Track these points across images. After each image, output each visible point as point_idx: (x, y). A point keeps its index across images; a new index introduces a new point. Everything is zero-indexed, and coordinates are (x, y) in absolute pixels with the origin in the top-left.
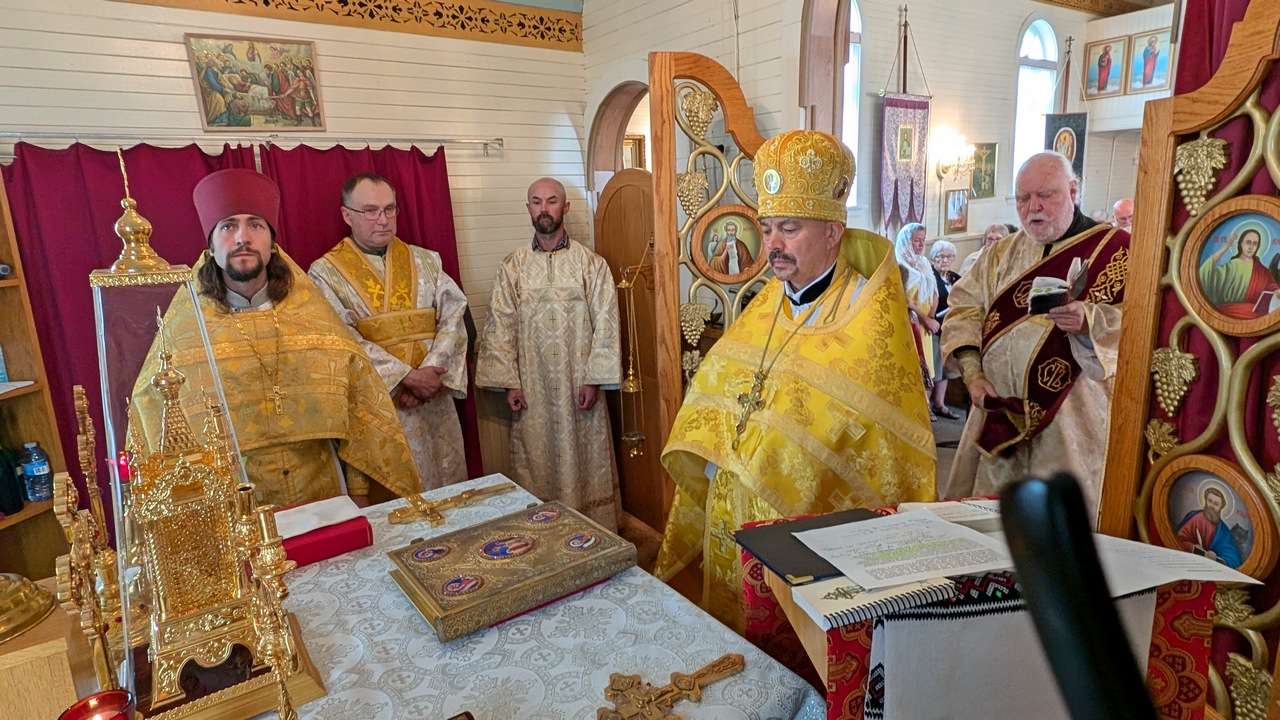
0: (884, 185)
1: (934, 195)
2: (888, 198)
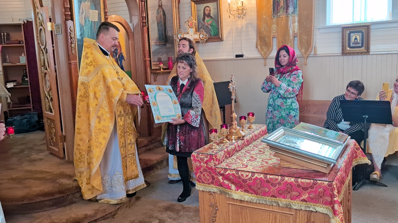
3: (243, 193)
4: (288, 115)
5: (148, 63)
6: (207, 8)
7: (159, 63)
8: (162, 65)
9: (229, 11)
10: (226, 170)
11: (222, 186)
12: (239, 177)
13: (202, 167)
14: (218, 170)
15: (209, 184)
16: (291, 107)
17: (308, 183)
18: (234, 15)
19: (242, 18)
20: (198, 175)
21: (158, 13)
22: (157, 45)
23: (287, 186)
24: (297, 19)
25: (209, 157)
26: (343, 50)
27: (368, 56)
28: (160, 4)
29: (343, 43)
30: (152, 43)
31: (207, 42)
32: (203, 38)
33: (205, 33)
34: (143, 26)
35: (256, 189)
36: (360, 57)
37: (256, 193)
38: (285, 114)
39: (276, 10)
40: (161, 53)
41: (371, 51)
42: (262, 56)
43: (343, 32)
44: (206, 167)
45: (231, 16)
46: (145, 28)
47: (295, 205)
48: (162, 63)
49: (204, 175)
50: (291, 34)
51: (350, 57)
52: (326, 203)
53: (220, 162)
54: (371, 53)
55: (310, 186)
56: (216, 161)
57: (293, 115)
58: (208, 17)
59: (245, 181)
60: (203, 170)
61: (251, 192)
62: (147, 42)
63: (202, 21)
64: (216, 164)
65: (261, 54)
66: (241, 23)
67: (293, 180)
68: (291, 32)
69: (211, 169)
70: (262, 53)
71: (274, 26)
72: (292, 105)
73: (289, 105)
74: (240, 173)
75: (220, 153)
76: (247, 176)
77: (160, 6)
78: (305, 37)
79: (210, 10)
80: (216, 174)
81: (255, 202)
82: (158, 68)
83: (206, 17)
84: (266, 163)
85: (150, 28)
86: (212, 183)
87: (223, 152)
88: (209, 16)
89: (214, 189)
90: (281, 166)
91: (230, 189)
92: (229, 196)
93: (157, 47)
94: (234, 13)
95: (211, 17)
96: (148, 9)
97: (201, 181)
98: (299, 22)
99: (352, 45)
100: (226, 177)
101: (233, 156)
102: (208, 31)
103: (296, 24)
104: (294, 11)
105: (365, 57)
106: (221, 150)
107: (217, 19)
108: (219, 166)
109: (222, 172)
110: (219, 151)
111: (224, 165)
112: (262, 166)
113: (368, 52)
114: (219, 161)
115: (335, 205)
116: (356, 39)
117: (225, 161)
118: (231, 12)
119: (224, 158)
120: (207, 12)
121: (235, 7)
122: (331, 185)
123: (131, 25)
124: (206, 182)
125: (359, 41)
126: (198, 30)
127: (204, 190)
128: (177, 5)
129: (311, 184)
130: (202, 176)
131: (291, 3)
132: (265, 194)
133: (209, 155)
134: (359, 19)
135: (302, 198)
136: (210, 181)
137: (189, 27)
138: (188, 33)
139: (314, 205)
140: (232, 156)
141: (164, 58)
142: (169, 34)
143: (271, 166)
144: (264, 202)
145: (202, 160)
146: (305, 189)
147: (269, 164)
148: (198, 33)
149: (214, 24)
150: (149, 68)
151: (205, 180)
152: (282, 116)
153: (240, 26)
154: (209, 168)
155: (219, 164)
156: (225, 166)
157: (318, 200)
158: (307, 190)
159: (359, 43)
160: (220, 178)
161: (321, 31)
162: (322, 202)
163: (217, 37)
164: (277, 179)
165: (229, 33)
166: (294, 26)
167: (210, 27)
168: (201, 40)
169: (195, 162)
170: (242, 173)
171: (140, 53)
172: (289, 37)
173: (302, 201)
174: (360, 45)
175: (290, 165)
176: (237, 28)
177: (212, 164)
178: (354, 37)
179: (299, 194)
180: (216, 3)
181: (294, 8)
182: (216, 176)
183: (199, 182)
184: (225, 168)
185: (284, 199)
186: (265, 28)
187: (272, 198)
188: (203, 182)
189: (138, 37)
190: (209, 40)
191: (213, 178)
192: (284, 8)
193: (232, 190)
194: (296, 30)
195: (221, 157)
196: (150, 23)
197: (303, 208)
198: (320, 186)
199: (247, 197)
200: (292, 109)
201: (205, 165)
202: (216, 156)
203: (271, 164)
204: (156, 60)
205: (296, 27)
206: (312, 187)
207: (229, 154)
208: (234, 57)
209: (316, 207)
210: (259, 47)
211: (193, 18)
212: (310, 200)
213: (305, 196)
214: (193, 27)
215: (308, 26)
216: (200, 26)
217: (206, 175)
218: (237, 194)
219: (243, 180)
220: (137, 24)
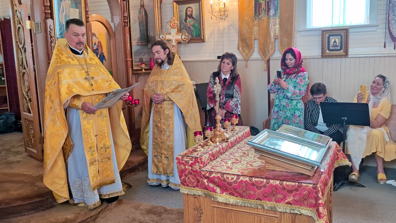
3: (228, 196)
4: (292, 115)
5: (129, 63)
6: (189, 9)
7: (140, 63)
8: (143, 66)
9: (211, 12)
10: (211, 173)
11: (207, 189)
12: (224, 180)
13: (186, 170)
14: (203, 173)
15: (194, 187)
16: (296, 107)
17: (292, 186)
18: (216, 16)
19: (224, 20)
20: (183, 178)
21: (140, 13)
22: (138, 45)
23: (272, 189)
24: (278, 22)
25: (194, 160)
26: (322, 52)
27: (347, 59)
28: (142, 4)
29: (322, 45)
30: (134, 43)
31: (189, 42)
32: (185, 39)
33: (187, 34)
34: (125, 26)
35: (241, 192)
36: (338, 60)
37: (242, 196)
38: (290, 114)
39: (258, 12)
40: (143, 54)
41: (349, 54)
42: (244, 58)
43: (323, 35)
44: (191, 170)
45: (213, 17)
46: (127, 28)
47: (280, 208)
48: (144, 64)
49: (189, 178)
50: (272, 36)
51: (330, 60)
52: (310, 206)
53: (205, 165)
54: (349, 56)
55: (295, 188)
56: (201, 163)
57: (298, 115)
58: (190, 18)
59: (230, 184)
60: (188, 173)
61: (236, 195)
62: (129, 42)
63: (184, 22)
64: (201, 167)
65: (243, 56)
66: (223, 24)
67: (278, 182)
68: (272, 34)
69: (196, 172)
70: (244, 54)
71: (256, 28)
72: (298, 106)
73: (294, 105)
74: (225, 176)
75: (205, 155)
76: (232, 179)
77: (142, 6)
78: (286, 40)
79: (192, 11)
80: (201, 177)
81: (240, 205)
82: (139, 68)
83: (188, 18)
84: (251, 165)
85: (131, 28)
86: (197, 186)
87: (208, 155)
88: (191, 16)
89: (199, 192)
90: (266, 169)
91: (215, 192)
92: (214, 199)
93: (139, 47)
94: (216, 14)
95: (193, 18)
96: (130, 9)
97: (186, 184)
98: (280, 24)
99: (331, 48)
100: (211, 180)
101: (218, 158)
102: (190, 32)
103: (278, 26)
104: (275, 14)
105: (343, 59)
106: (206, 153)
107: (199, 20)
108: (204, 169)
109: (207, 175)
110: (204, 153)
111: (208, 168)
112: (247, 169)
113: (346, 55)
114: (204, 163)
115: (320, 207)
116: (335, 42)
117: (210, 164)
118: (213, 14)
119: (209, 161)
120: (189, 13)
121: (217, 8)
122: (316, 188)
123: (112, 24)
124: (190, 185)
125: (338, 44)
126: (180, 31)
127: (189, 193)
128: (159, 5)
129: (296, 187)
130: (187, 178)
131: (272, 5)
132: (250, 197)
133: (194, 158)
134: (338, 22)
135: (286, 201)
136: (195, 184)
137: (171, 27)
138: (170, 34)
139: (299, 208)
140: (216, 158)
141: (146, 58)
142: (151, 34)
143: (256, 168)
144: (249, 205)
145: (187, 162)
146: (290, 192)
147: (253, 166)
148: (180, 34)
149: (196, 25)
150: (130, 69)
151: (190, 183)
152: (287, 116)
153: (222, 28)
154: (194, 171)
155: (204, 167)
156: (210, 169)
157: (303, 203)
158: (292, 192)
159: (337, 46)
160: (205, 181)
161: (302, 33)
162: (306, 205)
163: (199, 38)
164: (262, 182)
165: (211, 34)
166: (275, 29)
167: (192, 28)
168: (183, 40)
169: (180, 165)
170: (227, 176)
171: (121, 54)
172: (270, 39)
173: (286, 203)
174: (339, 48)
175: (274, 168)
176: (219, 30)
177: (197, 167)
178: (333, 40)
179: (284, 197)
180: (198, 4)
181: (275, 11)
182: (200, 179)
183: (184, 185)
184: (210, 170)
185: (269, 202)
186: (246, 30)
187: (257, 201)
188: (187, 185)
189: (119, 37)
190: (191, 41)
191: (198, 181)
192: (265, 11)
193: (217, 193)
194: (277, 32)
195: (206, 160)
196: (131, 23)
197: (288, 211)
198: (305, 189)
199: (232, 200)
200: (297, 109)
201: (190, 168)
202: (201, 159)
203: (256, 167)
204: (138, 60)
205: (277, 29)
206: (297, 190)
207: (214, 157)
208: (216, 58)
209: (300, 209)
210: (241, 49)
211: (175, 19)
212: (295, 202)
213: (290, 199)
214: (175, 28)
215: (289, 28)
216: (182, 26)
217: (191, 178)
218: (222, 197)
219: (228, 183)
220: (118, 23)
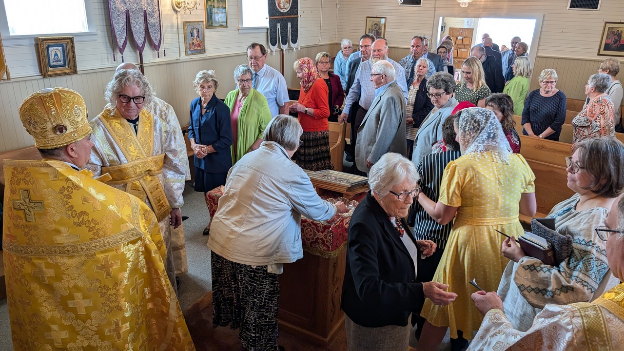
0: (114, 15)
1: (172, 25)
2: (120, 26)
27: (76, 76)
36: (63, 78)
41: (78, 69)
54: (79, 72)
113: (75, 72)
116: (56, 55)
125: (60, 57)
159: (60, 61)
174: (62, 63)
178: (53, 53)
